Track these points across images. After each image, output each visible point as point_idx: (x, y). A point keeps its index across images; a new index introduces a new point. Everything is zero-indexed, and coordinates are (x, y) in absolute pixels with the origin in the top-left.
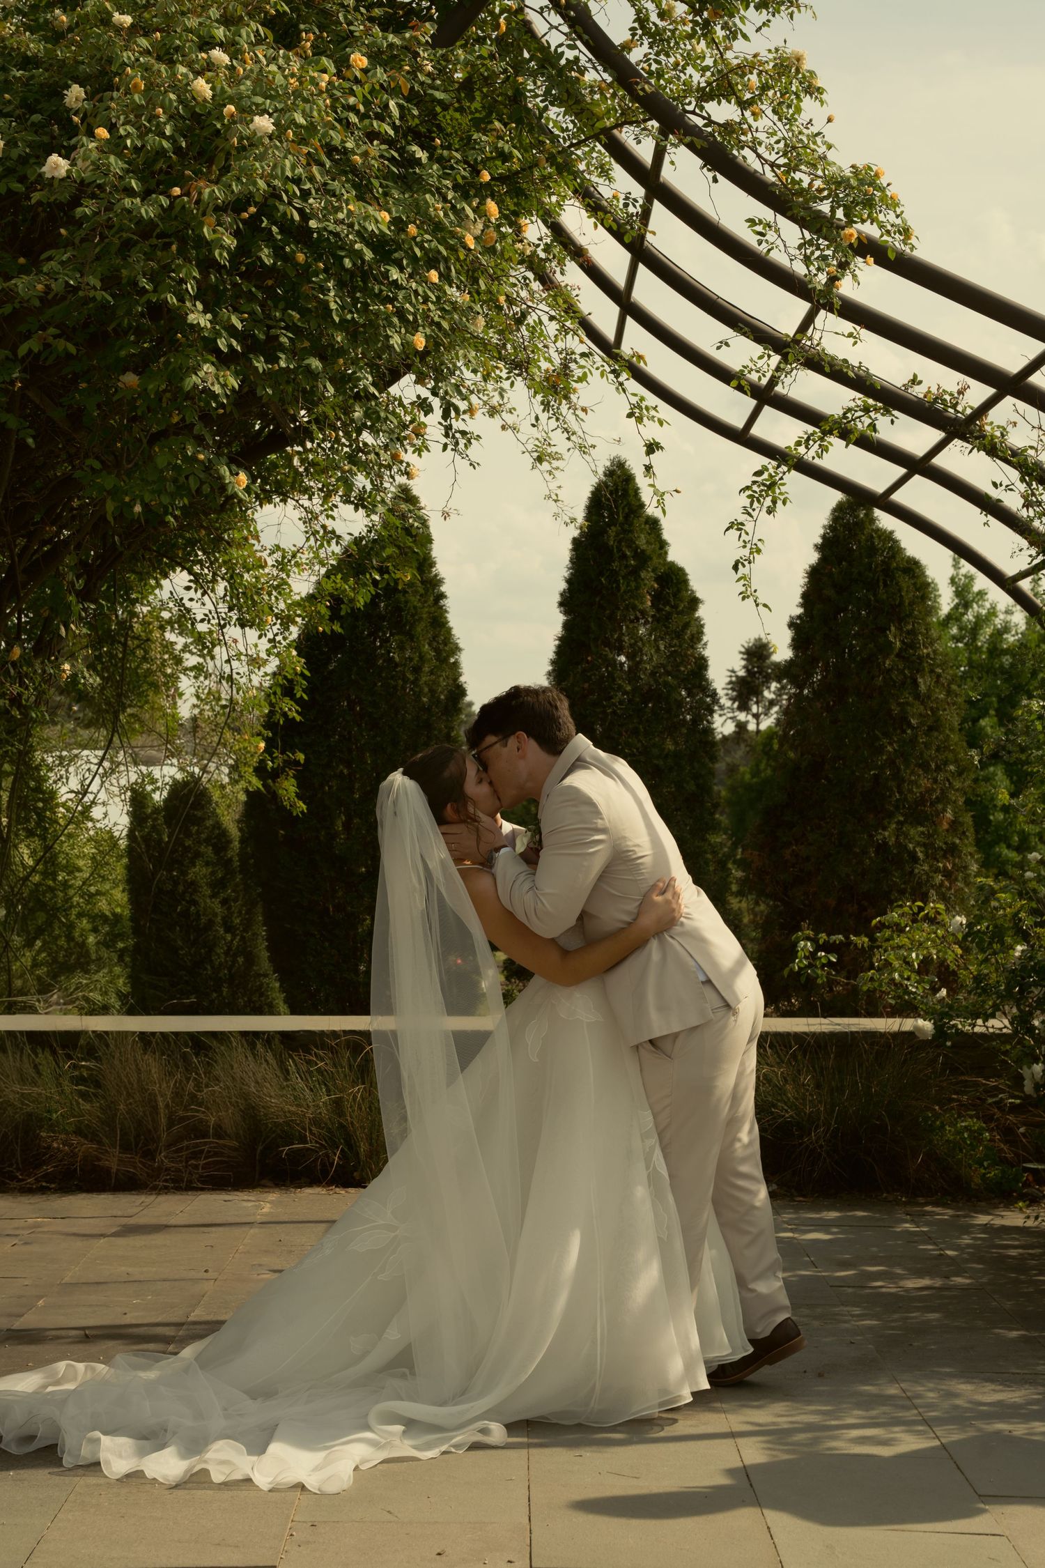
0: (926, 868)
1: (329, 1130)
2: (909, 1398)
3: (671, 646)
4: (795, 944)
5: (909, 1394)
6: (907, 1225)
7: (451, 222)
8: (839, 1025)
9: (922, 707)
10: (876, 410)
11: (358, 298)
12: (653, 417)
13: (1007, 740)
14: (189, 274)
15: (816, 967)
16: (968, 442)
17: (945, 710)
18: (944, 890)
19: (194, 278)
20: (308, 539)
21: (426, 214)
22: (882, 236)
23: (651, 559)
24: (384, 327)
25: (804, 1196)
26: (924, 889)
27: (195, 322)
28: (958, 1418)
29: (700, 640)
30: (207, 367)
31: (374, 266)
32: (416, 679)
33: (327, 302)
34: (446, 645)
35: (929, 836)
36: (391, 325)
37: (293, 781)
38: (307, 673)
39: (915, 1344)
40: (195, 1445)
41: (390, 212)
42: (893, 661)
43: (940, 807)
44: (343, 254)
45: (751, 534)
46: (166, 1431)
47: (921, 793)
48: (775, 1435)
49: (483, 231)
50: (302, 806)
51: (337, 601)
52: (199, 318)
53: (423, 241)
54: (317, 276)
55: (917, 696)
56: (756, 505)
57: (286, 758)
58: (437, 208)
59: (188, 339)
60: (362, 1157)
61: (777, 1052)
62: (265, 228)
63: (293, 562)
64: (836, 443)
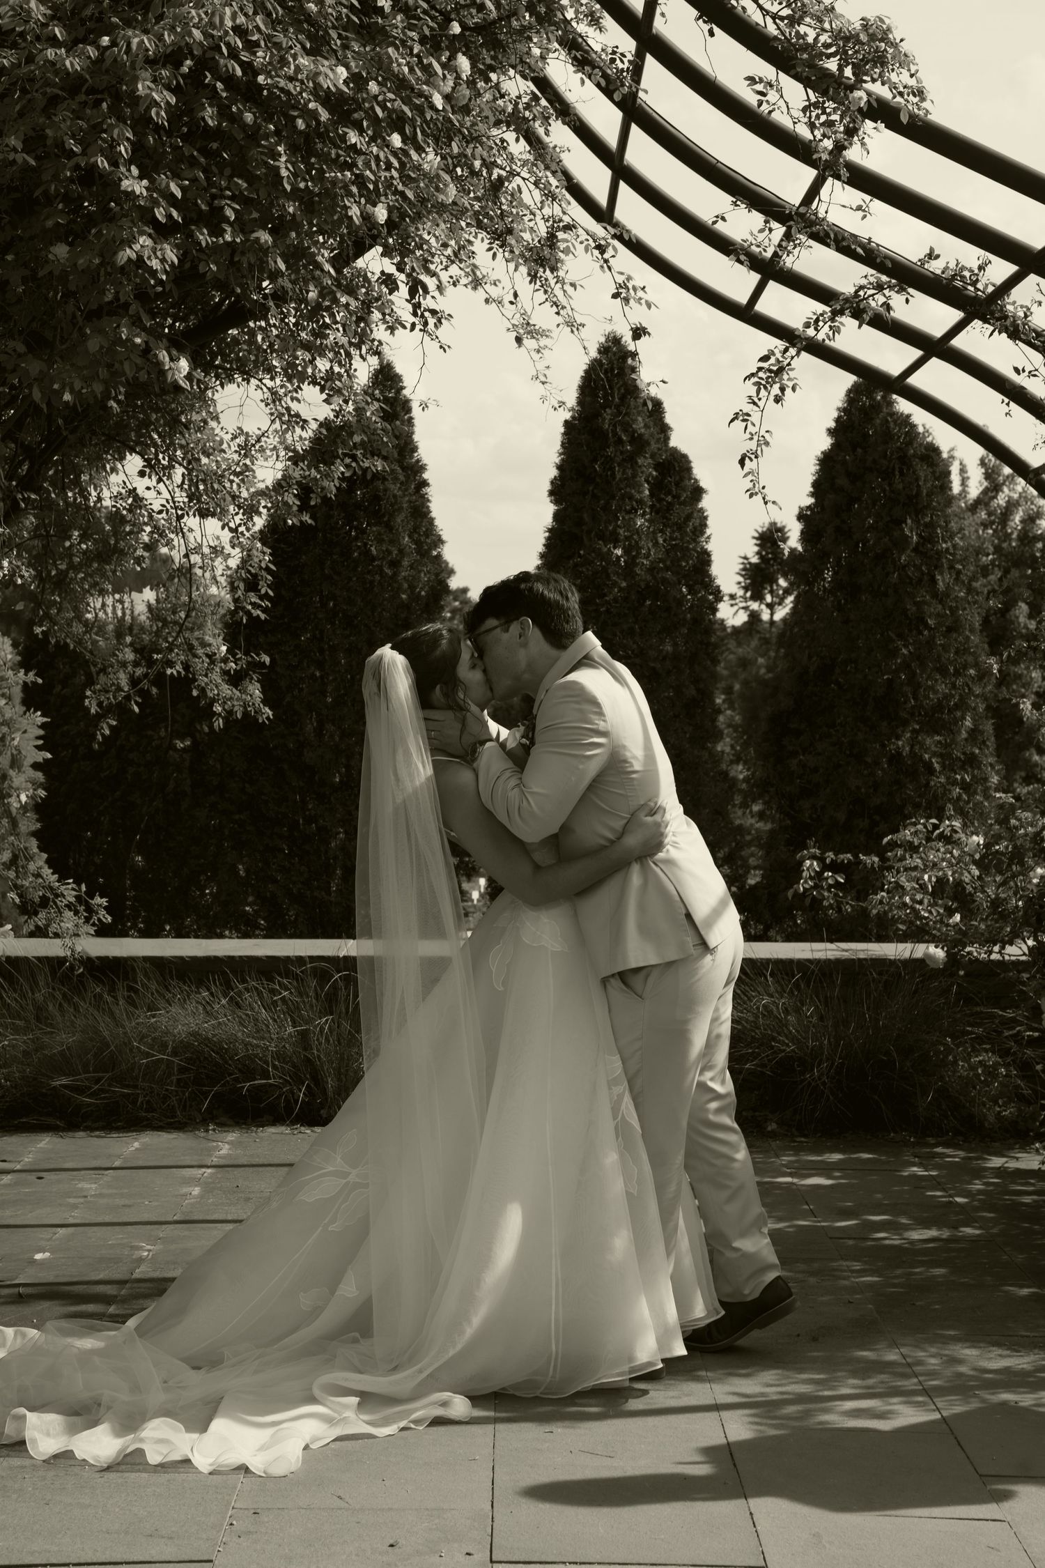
0: (943, 780)
1: (294, 1066)
2: (909, 1365)
3: (672, 539)
4: (801, 863)
5: (909, 1360)
6: (915, 1169)
7: (418, 79)
8: (847, 951)
9: (940, 607)
10: (891, 287)
11: (313, 164)
12: (640, 299)
13: (1029, 647)
14: (121, 134)
15: (822, 888)
16: (989, 323)
17: (965, 609)
18: (961, 804)
19: (128, 139)
20: (273, 421)
21: (389, 69)
22: (894, 97)
23: (649, 444)
24: (342, 197)
25: (805, 1136)
26: (941, 803)
27: (129, 190)
28: (960, 1387)
29: (703, 533)
30: (143, 240)
31: (331, 128)
32: (395, 574)
33: (278, 168)
34: (427, 537)
35: (946, 746)
36: (350, 194)
37: (258, 685)
38: (273, 567)
39: (918, 1303)
40: (130, 1422)
41: (347, 67)
42: (909, 556)
43: (959, 714)
44: (296, 114)
45: (758, 425)
46: (99, 1405)
47: (938, 699)
48: (761, 1407)
49: (454, 89)
50: (268, 711)
51: (305, 491)
52: (134, 184)
53: (385, 100)
54: (267, 139)
55: (935, 595)
56: (763, 393)
57: (250, 659)
58: (401, 64)
59: (122, 208)
60: (330, 1094)
61: (778, 982)
62: (208, 85)
63: (257, 447)
64: (848, 322)
